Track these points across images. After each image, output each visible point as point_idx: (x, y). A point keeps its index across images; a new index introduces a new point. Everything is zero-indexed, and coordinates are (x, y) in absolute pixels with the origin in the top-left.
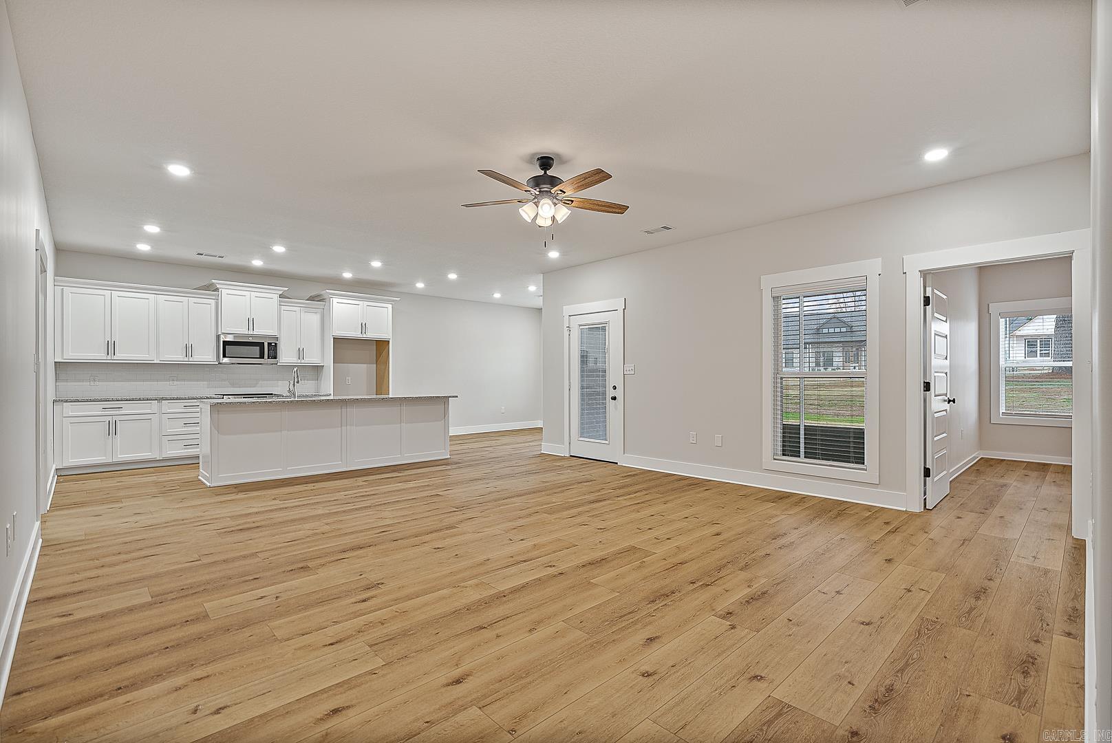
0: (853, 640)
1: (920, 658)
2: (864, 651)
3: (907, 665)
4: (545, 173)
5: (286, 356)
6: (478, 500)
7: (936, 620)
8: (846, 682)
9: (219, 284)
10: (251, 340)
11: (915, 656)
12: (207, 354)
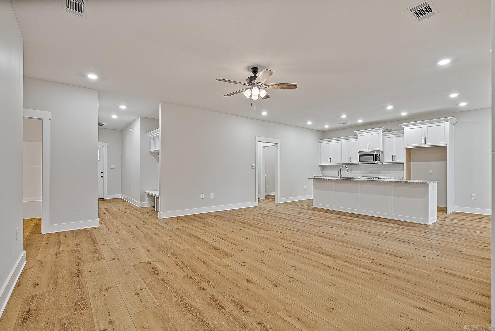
0: (104, 281)
1: (75, 290)
2: (96, 280)
3: (79, 285)
4: (255, 75)
5: (387, 159)
6: (319, 234)
7: (81, 312)
8: (92, 271)
9: (358, 132)
10: (369, 153)
11: (78, 290)
12: (355, 161)
